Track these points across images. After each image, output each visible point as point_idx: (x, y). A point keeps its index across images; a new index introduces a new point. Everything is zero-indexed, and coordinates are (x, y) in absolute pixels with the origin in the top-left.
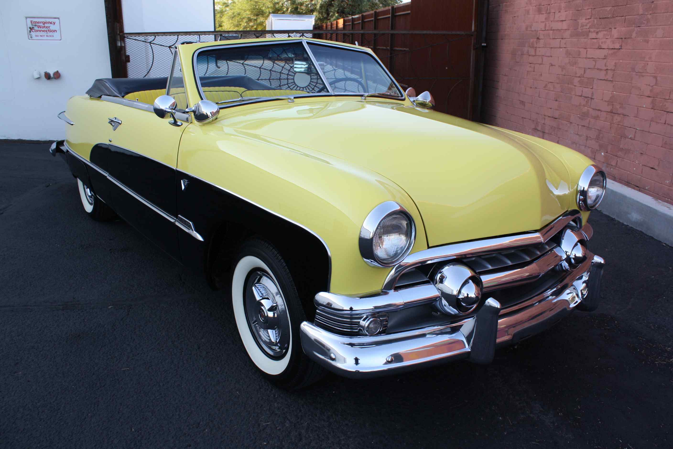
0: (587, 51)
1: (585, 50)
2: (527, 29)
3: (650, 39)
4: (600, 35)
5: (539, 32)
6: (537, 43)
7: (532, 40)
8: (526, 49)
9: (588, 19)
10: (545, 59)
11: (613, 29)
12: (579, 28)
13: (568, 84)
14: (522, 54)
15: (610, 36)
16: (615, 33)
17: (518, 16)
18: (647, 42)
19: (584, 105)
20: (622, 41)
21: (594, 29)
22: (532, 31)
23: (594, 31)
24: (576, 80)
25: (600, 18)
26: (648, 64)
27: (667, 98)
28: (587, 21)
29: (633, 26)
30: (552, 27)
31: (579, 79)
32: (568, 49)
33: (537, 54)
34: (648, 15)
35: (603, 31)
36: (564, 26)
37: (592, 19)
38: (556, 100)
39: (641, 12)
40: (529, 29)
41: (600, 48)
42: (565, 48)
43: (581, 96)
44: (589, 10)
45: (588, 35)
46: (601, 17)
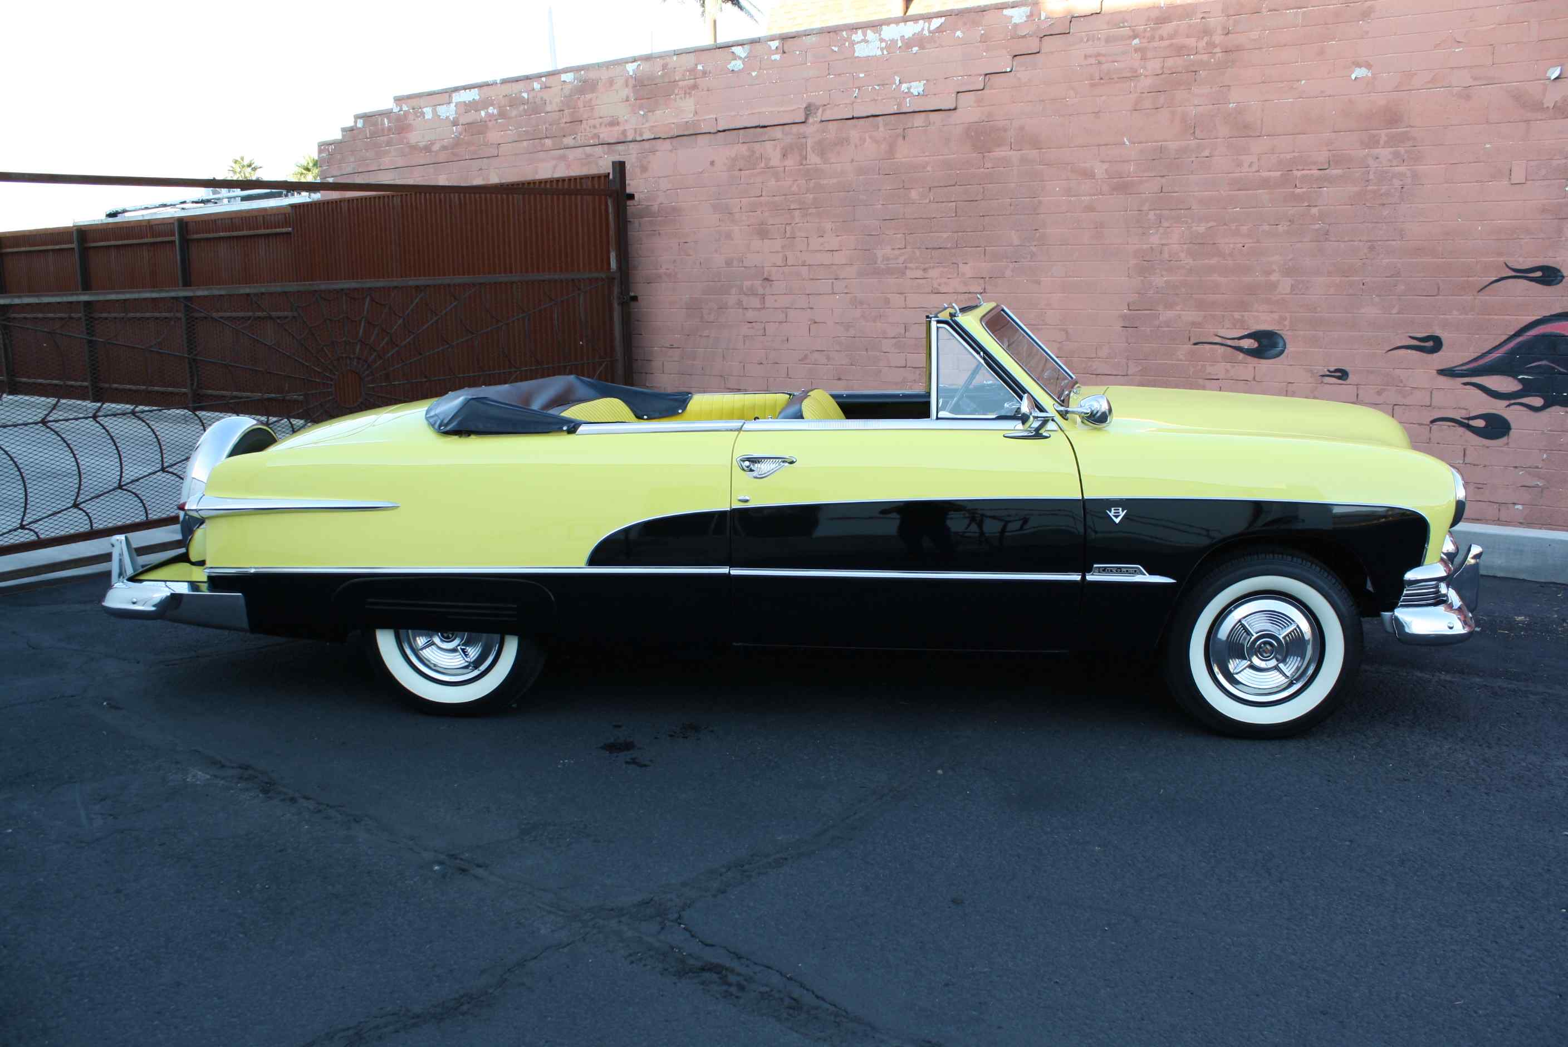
0: (905, 297)
1: (902, 297)
2: (729, 263)
3: (1042, 279)
4: (933, 273)
5: (766, 269)
6: (764, 288)
7: (747, 284)
8: (732, 299)
9: (899, 249)
10: (791, 313)
11: (961, 265)
12: (879, 262)
13: (867, 349)
14: (722, 308)
15: (956, 275)
16: (967, 270)
17: (696, 242)
18: (1038, 283)
19: (915, 380)
20: (985, 283)
21: (917, 265)
22: (745, 267)
23: (917, 268)
24: (887, 345)
25: (927, 249)
26: (1045, 313)
27: (1094, 355)
28: (897, 252)
29: (1004, 260)
30: (805, 261)
31: (894, 341)
32: (856, 297)
33: (767, 305)
34: (1031, 247)
35: (938, 267)
36: (839, 258)
37: (909, 249)
38: (839, 379)
39: (1016, 242)
40: (735, 263)
41: (936, 291)
42: (847, 293)
43: (905, 367)
44: (899, 236)
45: (904, 273)
46: (930, 246)
